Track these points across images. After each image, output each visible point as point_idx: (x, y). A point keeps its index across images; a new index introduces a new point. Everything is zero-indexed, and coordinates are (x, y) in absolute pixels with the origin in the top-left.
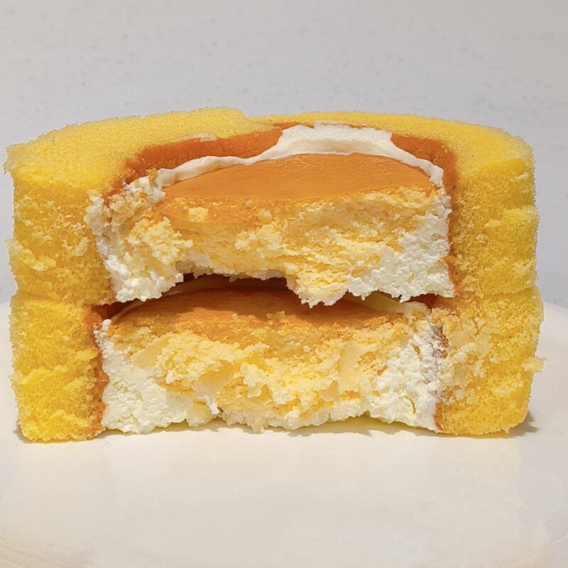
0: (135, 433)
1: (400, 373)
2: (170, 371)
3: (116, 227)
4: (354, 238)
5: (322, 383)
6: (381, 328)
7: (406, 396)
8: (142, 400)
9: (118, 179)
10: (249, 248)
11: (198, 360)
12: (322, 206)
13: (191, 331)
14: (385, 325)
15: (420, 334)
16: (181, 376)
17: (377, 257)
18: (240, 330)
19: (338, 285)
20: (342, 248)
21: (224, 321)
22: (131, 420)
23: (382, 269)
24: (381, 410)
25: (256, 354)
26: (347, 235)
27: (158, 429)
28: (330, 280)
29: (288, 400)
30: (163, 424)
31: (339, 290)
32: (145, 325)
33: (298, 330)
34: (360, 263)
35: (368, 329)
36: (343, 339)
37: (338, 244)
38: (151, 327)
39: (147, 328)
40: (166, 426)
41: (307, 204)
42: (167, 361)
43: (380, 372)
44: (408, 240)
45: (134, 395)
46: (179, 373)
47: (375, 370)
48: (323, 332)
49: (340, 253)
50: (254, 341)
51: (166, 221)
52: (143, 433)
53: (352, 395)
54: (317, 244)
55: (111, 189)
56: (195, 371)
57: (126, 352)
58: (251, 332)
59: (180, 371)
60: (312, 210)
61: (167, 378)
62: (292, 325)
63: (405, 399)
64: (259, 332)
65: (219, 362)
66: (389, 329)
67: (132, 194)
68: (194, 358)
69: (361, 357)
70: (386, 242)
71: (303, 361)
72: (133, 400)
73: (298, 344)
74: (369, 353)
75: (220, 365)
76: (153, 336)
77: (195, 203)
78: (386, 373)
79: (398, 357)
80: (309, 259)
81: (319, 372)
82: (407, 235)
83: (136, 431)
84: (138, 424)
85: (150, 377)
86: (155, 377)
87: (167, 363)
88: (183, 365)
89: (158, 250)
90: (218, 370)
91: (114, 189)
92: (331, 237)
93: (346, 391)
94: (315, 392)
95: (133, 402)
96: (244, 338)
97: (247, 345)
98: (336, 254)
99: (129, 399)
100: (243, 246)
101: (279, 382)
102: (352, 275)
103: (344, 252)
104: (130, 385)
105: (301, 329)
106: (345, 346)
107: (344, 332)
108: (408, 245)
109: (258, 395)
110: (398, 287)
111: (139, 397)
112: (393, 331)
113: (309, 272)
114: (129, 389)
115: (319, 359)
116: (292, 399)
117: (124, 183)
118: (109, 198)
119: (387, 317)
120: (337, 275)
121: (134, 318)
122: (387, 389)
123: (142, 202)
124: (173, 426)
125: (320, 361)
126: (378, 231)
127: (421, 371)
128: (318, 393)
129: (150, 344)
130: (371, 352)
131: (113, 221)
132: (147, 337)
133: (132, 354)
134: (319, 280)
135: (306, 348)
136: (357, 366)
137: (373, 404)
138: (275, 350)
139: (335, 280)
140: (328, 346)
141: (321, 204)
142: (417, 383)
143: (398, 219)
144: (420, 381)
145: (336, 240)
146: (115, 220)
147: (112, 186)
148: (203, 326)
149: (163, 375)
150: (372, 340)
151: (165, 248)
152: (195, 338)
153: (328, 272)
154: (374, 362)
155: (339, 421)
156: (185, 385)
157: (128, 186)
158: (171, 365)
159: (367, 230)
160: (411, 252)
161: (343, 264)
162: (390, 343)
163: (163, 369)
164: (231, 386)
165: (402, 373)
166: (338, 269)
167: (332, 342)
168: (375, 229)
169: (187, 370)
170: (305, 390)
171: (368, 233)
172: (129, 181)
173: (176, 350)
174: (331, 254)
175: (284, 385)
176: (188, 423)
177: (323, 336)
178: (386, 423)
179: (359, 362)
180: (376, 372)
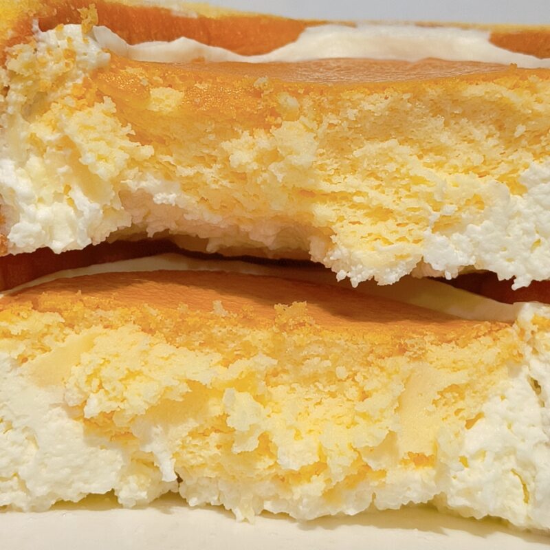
0: (20, 510)
1: (505, 427)
2: (92, 395)
3: (15, 103)
4: (440, 165)
5: (368, 435)
6: (475, 345)
7: (513, 471)
8: (38, 448)
9: (26, 18)
10: (255, 166)
11: (146, 377)
12: (388, 101)
13: (137, 327)
14: (482, 339)
15: (542, 358)
16: (114, 405)
17: (479, 201)
18: (224, 330)
19: (408, 248)
20: (418, 180)
21: (198, 312)
22: (14, 482)
23: (486, 223)
24: (469, 493)
25: (251, 375)
26: (427, 159)
27: (61, 504)
28: (392, 238)
29: (305, 464)
30: (72, 495)
31: (408, 256)
32: (53, 310)
33: (328, 336)
34: (449, 209)
35: (453, 344)
36: (410, 357)
37: (412, 173)
38: (65, 314)
39: (57, 314)
40: (76, 500)
41: (361, 96)
42: (89, 376)
43: (470, 423)
44: (535, 174)
45: (23, 436)
46: (110, 400)
47: (462, 418)
48: (373, 344)
49: (415, 188)
50: (248, 351)
51: (109, 105)
52: (34, 509)
53: (419, 460)
54: (372, 174)
55: (10, 33)
56: (139, 397)
57: (15, 355)
58: (245, 336)
59: (113, 394)
60: (372, 108)
61: (86, 409)
62: (319, 327)
63: (511, 474)
64: (259, 336)
65: (185, 384)
66: (489, 347)
67: (49, 50)
68: (140, 373)
69: (438, 393)
70: (497, 177)
71: (333, 395)
72: (21, 445)
73: (328, 363)
74: (453, 388)
75: (185, 388)
76: (67, 330)
77: (161, 80)
78: (480, 424)
79: (503, 398)
80: (357, 199)
81: (365, 415)
82: (535, 165)
83: (23, 505)
84: (28, 491)
85: (56, 405)
86: (66, 406)
87: (89, 378)
88: (120, 386)
89: (91, 150)
90: (181, 400)
91: (16, 35)
92: (400, 160)
93: (410, 454)
94: (355, 450)
95: (20, 449)
96: (232, 345)
97: (235, 360)
98: (408, 193)
99: (14, 443)
100: (244, 161)
101: (290, 427)
102: (434, 231)
103: (422, 187)
104: (18, 418)
105: (334, 336)
106: (412, 371)
107: (413, 346)
108: (536, 183)
109: (251, 449)
110: (510, 260)
111: (33, 439)
112: (496, 350)
113: (354, 223)
114: (15, 424)
115: (364, 392)
116: (311, 463)
117: (36, 27)
118: (7, 49)
119: (486, 326)
120: (406, 229)
121: (34, 296)
122: (482, 453)
123: (67, 65)
124: (92, 501)
125: (364, 396)
126: (484, 156)
127: (544, 424)
128: (359, 453)
129: (61, 345)
130: (457, 386)
131: (11, 93)
132: (56, 331)
133: (25, 360)
134: (373, 237)
135: (342, 372)
136: (432, 408)
137: (454, 481)
138: (285, 371)
139: (402, 239)
140: (382, 369)
141: (386, 98)
142: (536, 445)
143: (522, 136)
144: (540, 442)
145: (409, 166)
146: (15, 90)
147: (14, 29)
148: (159, 318)
149: (79, 403)
150: (461, 364)
151: (102, 147)
152: (144, 338)
153: (391, 223)
154: (461, 404)
155: (389, 510)
156: (120, 423)
157: (42, 35)
158: (96, 383)
159: (464, 153)
160: (541, 197)
161: (419, 209)
162: (491, 370)
163: (81, 391)
164: (201, 431)
165: (509, 427)
166: (409, 218)
167: (388, 363)
168: (479, 152)
169: (125, 394)
170: (337, 446)
171: (466, 158)
172: (45, 27)
173: (107, 357)
174: (397, 192)
175: (298, 435)
176: (117, 497)
177: (372, 352)
178: (473, 519)
179: (435, 402)
180: (465, 423)
